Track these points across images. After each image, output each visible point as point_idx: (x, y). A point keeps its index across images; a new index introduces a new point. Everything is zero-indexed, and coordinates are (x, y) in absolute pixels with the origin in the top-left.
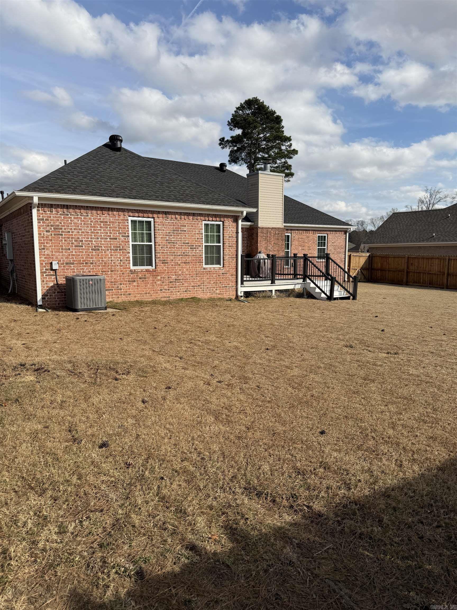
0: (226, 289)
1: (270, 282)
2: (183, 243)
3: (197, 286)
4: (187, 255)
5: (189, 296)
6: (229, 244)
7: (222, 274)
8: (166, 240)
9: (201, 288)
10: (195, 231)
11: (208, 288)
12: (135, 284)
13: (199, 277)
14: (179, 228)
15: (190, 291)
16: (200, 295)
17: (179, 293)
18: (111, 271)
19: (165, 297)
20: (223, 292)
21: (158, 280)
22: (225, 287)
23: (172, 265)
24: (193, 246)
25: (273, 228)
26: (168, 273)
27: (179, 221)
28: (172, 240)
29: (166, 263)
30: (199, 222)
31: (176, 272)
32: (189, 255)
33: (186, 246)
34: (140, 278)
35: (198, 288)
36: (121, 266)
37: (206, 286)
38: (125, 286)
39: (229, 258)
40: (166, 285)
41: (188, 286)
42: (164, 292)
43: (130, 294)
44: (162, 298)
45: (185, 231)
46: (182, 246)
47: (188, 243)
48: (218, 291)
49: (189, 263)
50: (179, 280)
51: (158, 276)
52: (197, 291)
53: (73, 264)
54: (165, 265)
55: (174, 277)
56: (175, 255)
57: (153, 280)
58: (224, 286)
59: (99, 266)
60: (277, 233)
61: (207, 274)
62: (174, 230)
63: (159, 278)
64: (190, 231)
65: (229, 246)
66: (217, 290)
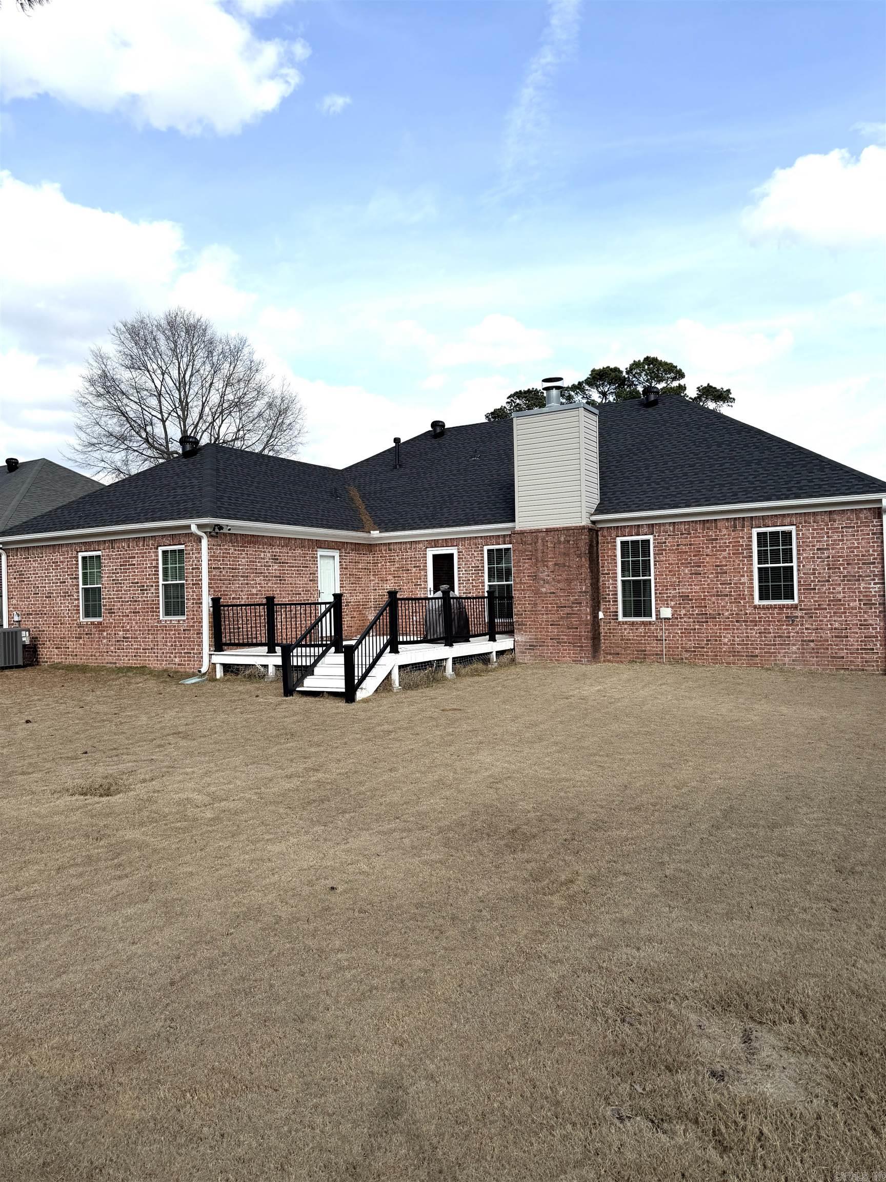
0: (190, 657)
1: (266, 648)
2: (132, 583)
3: (149, 649)
4: (136, 601)
5: (140, 664)
6: (193, 580)
7: (184, 630)
8: (113, 580)
9: (154, 653)
10: (146, 564)
11: (163, 653)
12: (81, 641)
13: (152, 634)
14: (126, 561)
15: (140, 656)
16: (154, 664)
17: (126, 658)
18: (61, 624)
19: (111, 663)
20: (184, 661)
21: (104, 638)
22: (188, 653)
23: (119, 616)
24: (144, 586)
25: (548, 531)
26: (115, 627)
27: (126, 551)
28: (118, 580)
29: (112, 613)
30: (151, 549)
31: (123, 627)
32: (139, 601)
33: (135, 587)
34: (86, 634)
35: (151, 653)
36: (69, 617)
37: (161, 649)
38: (72, 643)
39: (193, 603)
40: (112, 645)
41: (137, 649)
42: (110, 656)
43: (76, 655)
44: (107, 663)
45: (134, 565)
46: (130, 587)
47: (138, 583)
48: (177, 660)
49: (139, 612)
50: (128, 638)
51: (104, 631)
52: (149, 657)
53: (31, 614)
54: (111, 616)
55: (121, 633)
56: (122, 602)
57: (99, 638)
58: (186, 651)
59: (51, 617)
60: (562, 539)
61: (163, 630)
62: (121, 565)
63: (105, 634)
64: (140, 565)
65: (193, 584)
66: (176, 657)
